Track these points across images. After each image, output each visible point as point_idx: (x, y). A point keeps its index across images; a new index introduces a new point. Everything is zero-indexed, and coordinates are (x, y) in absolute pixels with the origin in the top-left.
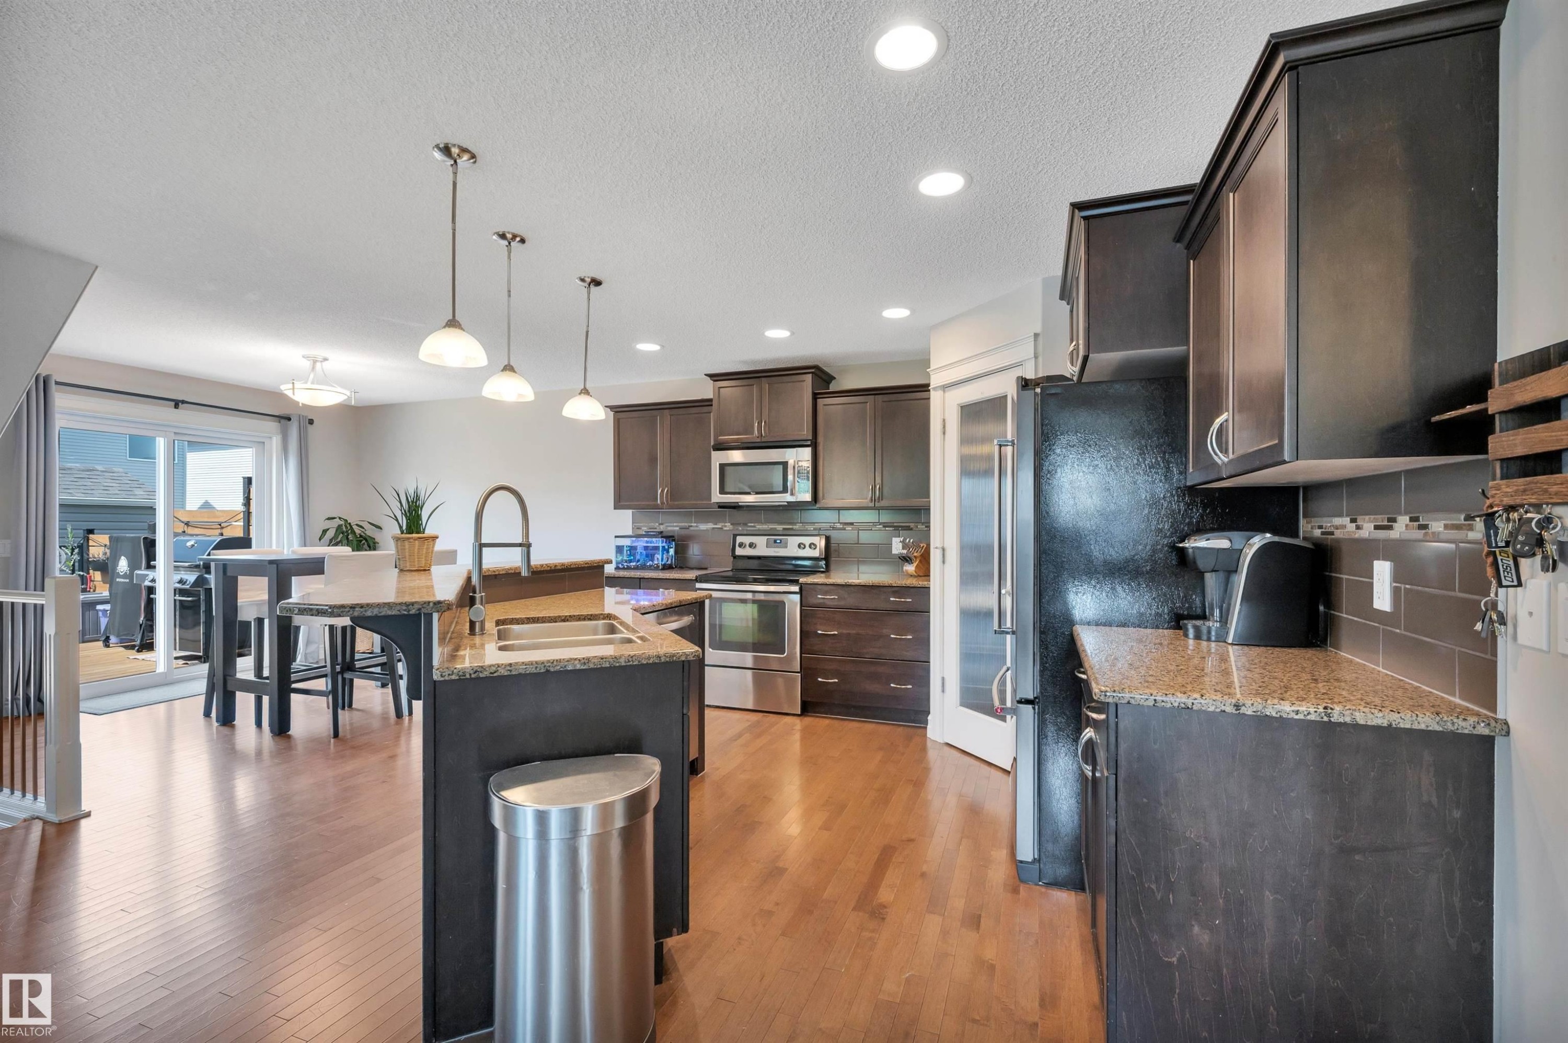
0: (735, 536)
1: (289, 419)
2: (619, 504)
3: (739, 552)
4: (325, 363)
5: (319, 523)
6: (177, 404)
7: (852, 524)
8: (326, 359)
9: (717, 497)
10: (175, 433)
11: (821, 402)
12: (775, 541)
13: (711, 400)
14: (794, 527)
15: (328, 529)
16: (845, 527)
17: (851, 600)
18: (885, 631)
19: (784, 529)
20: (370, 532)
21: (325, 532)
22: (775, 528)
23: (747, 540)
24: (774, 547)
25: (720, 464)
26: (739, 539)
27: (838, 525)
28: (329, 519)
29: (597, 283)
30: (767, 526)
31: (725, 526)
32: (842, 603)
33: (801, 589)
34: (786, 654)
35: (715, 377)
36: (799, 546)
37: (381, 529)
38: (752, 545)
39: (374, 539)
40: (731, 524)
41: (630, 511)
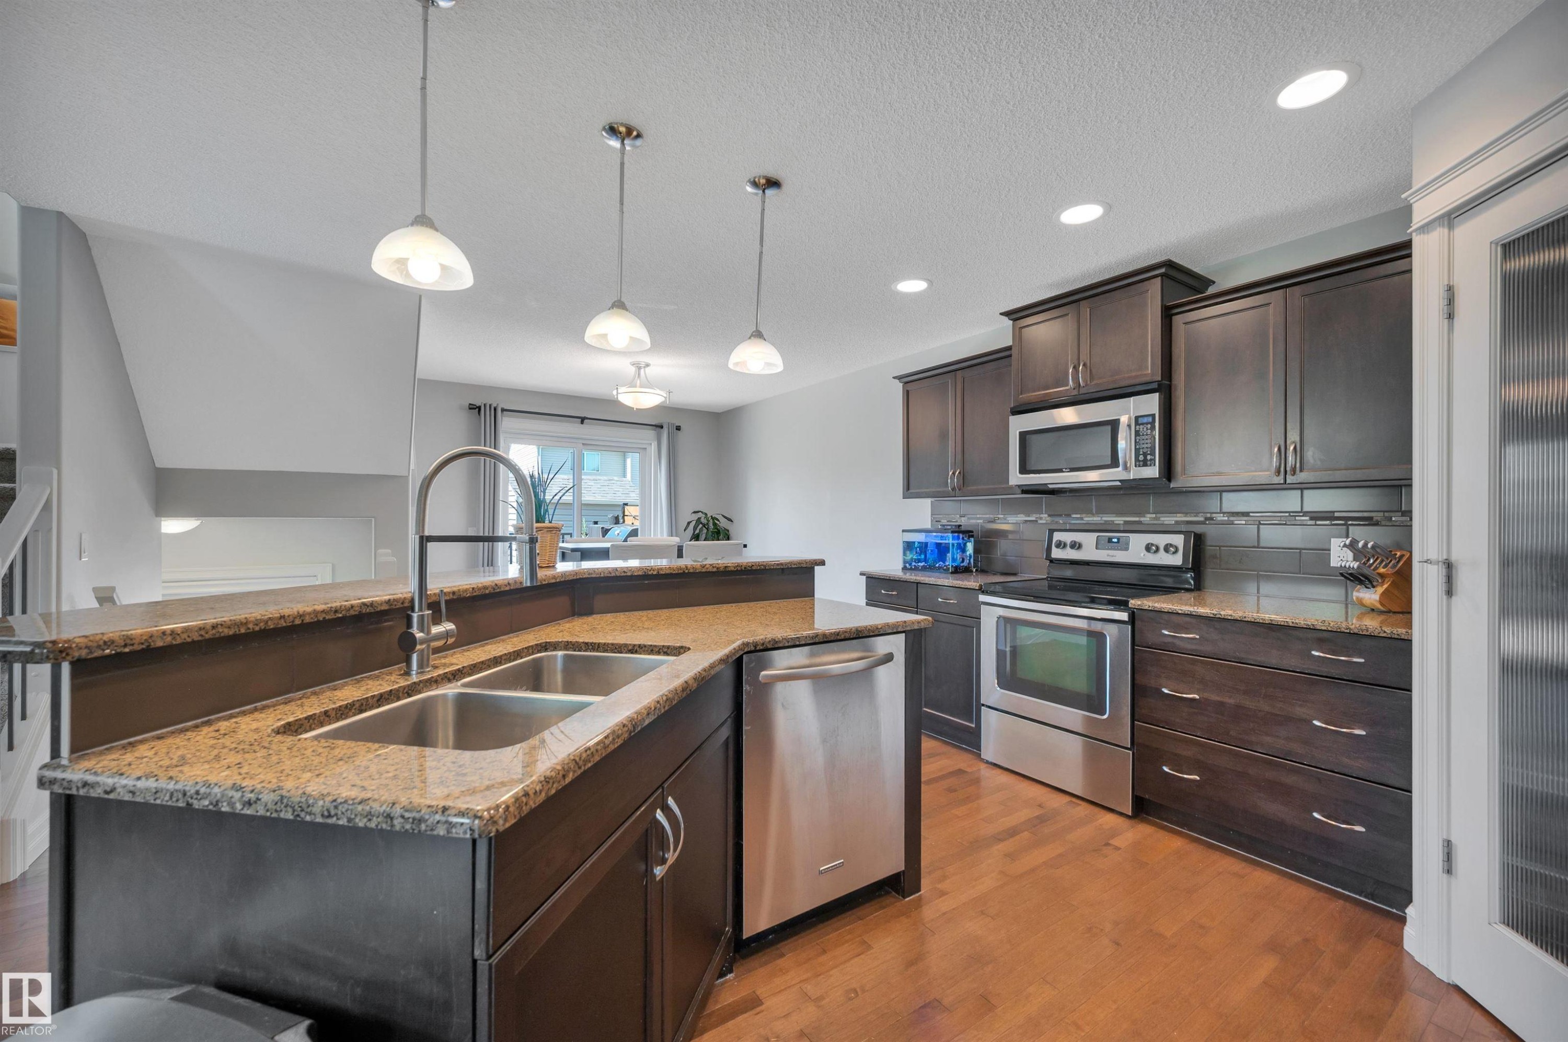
0: (1051, 532)
1: (662, 427)
2: (910, 489)
3: (1056, 553)
4: (647, 369)
5: (686, 516)
6: (583, 420)
7: (1246, 514)
8: (647, 365)
9: (1016, 478)
10: (583, 444)
11: (1178, 321)
12: (1110, 540)
13: (1009, 348)
14: (1142, 519)
15: (691, 522)
16: (1232, 519)
17: (1226, 645)
18: (1300, 711)
19: (1126, 522)
20: (723, 523)
21: (689, 523)
22: (1113, 521)
23: (1067, 537)
24: (1108, 549)
25: (1020, 433)
26: (1057, 536)
27: (1220, 517)
28: (695, 512)
29: (772, 183)
30: (1099, 519)
31: (1041, 518)
32: (1207, 648)
33: (1133, 616)
34: (1105, 717)
35: (1015, 315)
36: (1148, 548)
37: (732, 521)
38: (1076, 546)
39: (728, 531)
40: (1049, 516)
41: (928, 501)
